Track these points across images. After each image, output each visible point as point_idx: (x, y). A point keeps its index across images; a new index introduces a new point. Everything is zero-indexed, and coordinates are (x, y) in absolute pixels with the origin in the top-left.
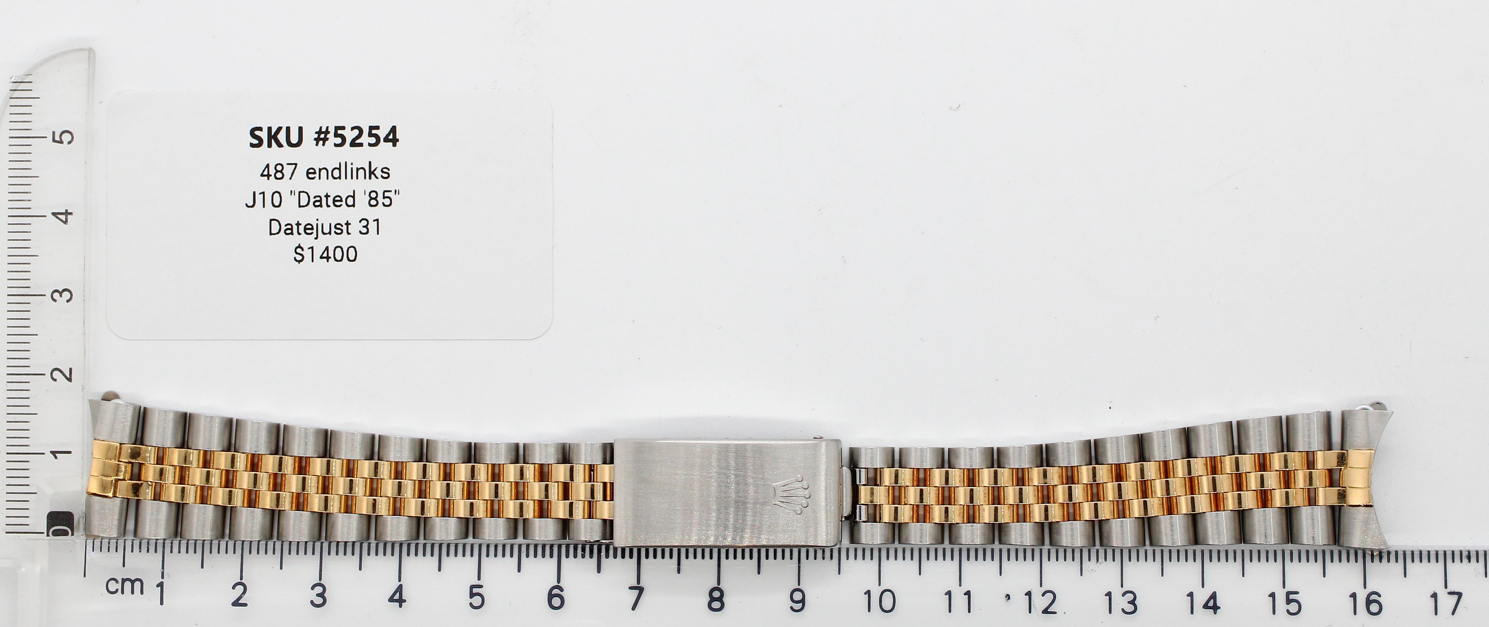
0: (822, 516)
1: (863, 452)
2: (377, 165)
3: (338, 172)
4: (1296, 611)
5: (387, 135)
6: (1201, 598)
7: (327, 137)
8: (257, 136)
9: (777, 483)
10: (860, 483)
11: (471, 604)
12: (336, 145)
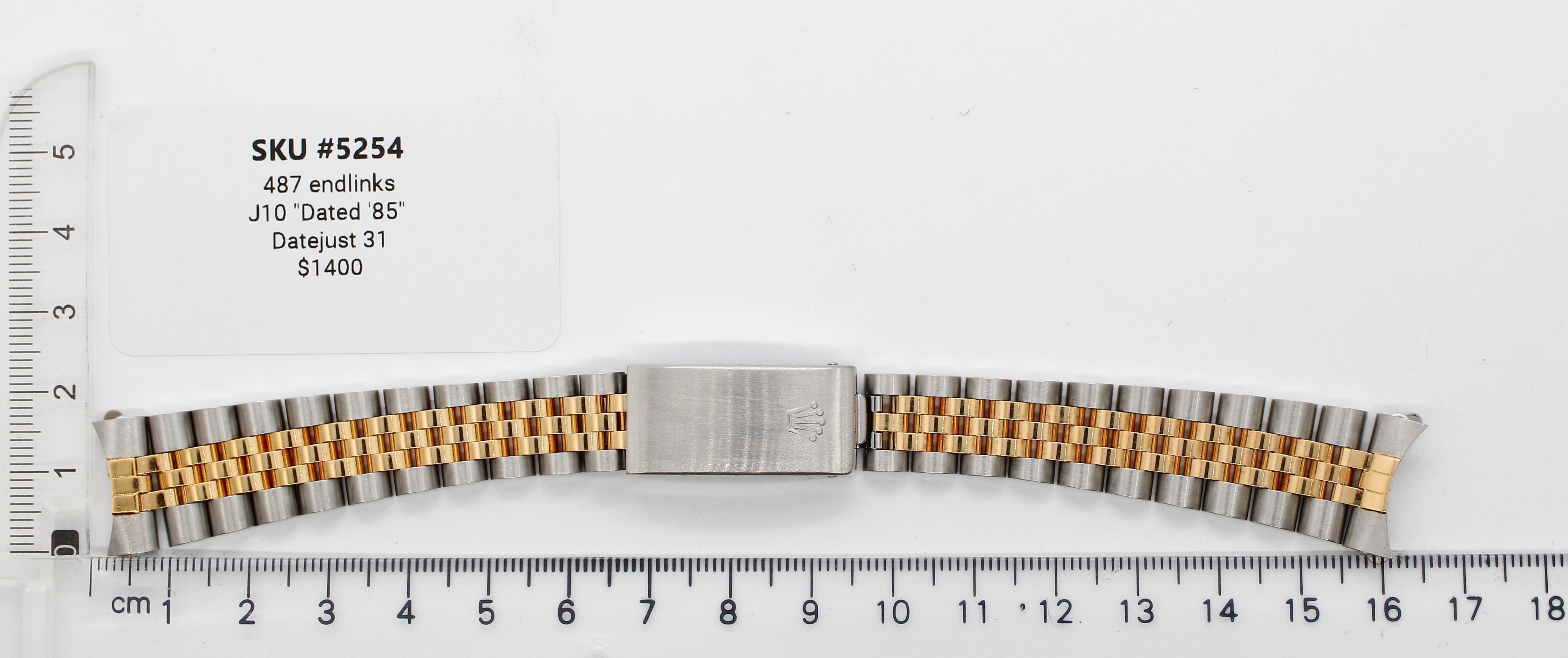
0: (837, 443)
1: (878, 379)
2: (382, 177)
3: (342, 184)
4: (1314, 618)
5: (391, 147)
6: (1218, 605)
7: (331, 149)
8: (260, 148)
9: (792, 410)
10: (875, 410)
11: (481, 619)
12: (340, 157)
